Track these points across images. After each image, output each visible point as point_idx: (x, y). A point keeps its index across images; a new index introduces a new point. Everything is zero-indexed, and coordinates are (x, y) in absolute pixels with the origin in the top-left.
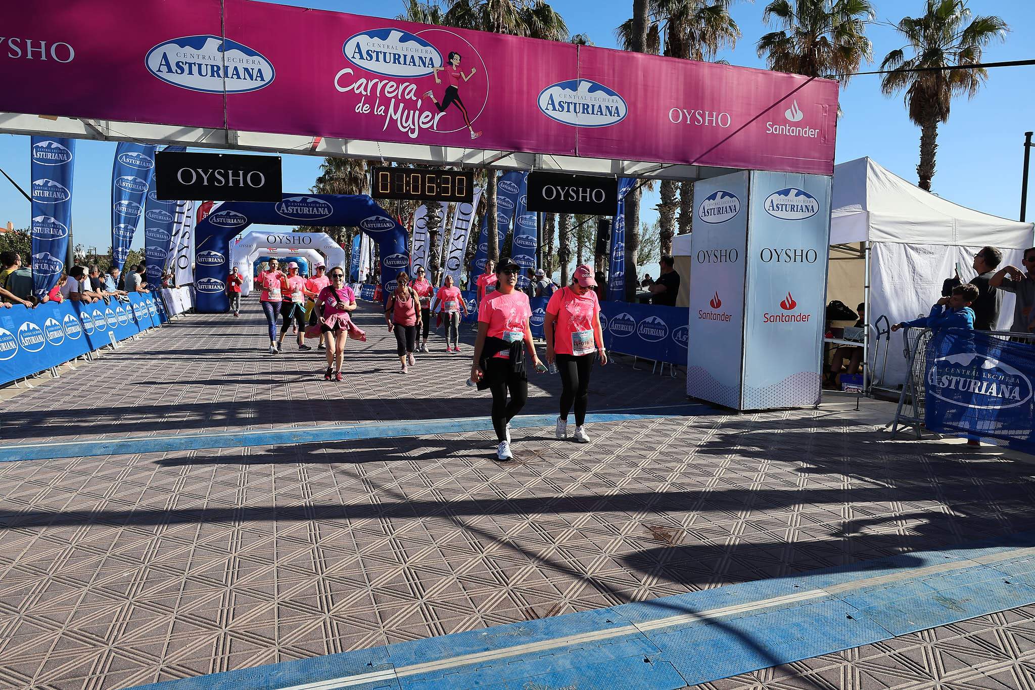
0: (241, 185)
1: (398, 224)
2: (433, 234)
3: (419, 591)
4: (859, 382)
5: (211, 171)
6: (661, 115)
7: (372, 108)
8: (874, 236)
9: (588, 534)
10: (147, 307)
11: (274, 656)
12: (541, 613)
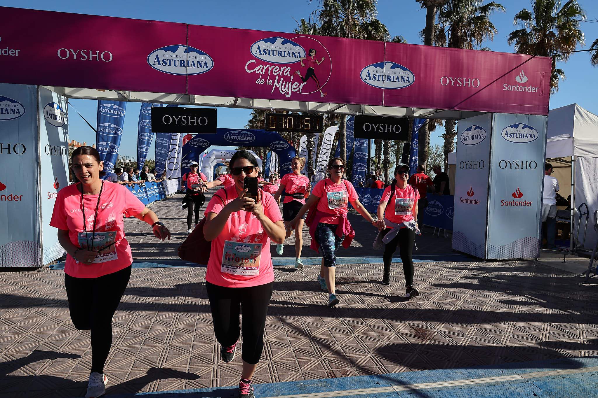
0: (195, 124)
1: (290, 145)
2: (310, 151)
3: (269, 356)
4: (568, 245)
5: (180, 117)
6: (436, 80)
7: (266, 81)
8: (578, 153)
9: (375, 329)
10: (154, 191)
11: (183, 386)
12: (338, 374)
